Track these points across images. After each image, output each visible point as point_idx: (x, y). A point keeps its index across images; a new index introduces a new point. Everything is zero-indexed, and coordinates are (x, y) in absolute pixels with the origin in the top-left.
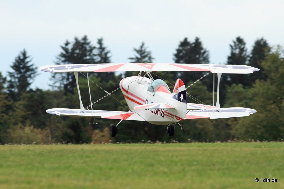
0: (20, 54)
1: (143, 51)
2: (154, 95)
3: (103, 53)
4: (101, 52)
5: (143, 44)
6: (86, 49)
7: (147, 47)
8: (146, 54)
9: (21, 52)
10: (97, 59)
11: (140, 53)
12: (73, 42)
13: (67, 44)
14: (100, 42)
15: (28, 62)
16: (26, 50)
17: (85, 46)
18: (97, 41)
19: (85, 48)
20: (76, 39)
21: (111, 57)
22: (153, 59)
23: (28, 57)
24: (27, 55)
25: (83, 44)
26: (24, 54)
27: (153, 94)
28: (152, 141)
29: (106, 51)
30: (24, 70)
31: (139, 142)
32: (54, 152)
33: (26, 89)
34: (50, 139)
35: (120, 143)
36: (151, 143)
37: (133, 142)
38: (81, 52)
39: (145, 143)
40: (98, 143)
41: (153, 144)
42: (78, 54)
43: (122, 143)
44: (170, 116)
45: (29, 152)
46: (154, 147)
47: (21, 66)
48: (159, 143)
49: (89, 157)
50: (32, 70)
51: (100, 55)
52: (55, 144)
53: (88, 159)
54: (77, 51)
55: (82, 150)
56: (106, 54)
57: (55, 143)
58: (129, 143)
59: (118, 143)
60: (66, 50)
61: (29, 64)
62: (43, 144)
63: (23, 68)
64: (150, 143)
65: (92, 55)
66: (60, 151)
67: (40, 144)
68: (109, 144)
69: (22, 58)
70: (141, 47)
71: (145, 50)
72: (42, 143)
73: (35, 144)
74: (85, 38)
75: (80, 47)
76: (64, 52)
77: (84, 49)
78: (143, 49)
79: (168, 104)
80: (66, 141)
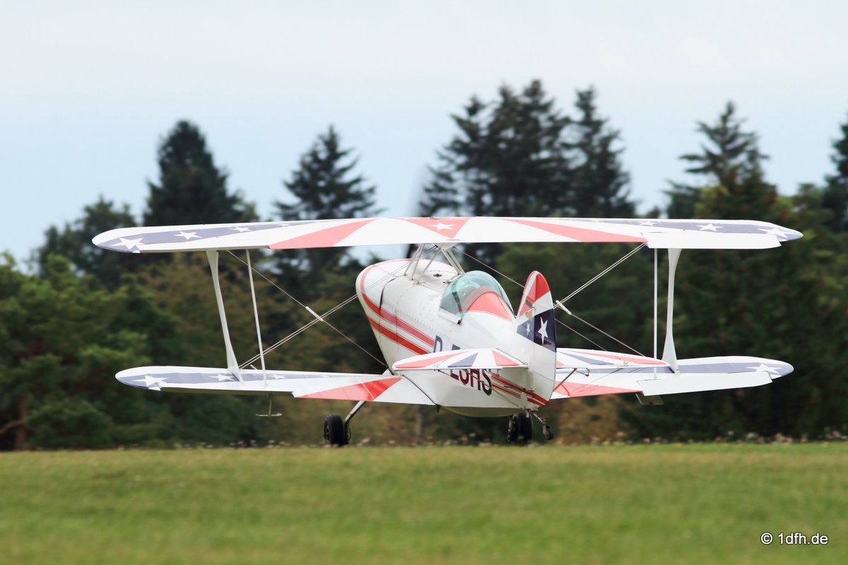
0: (316, 145)
1: (731, 133)
2: (459, 323)
3: (596, 139)
4: (589, 136)
5: (730, 110)
6: (537, 127)
7: (744, 120)
8: (740, 141)
9: (321, 137)
10: (576, 157)
11: (719, 137)
12: (493, 102)
13: (474, 109)
14: (585, 101)
15: (344, 170)
16: (336, 130)
17: (534, 114)
18: (574, 98)
19: (536, 121)
20: (505, 93)
21: (621, 151)
22: (765, 157)
23: (344, 154)
24: (342, 146)
25: (528, 108)
26: (331, 143)
27: (456, 318)
28: (761, 434)
29: (605, 132)
30: (332, 197)
31: (718, 439)
32: (431, 472)
33: (336, 262)
34: (417, 428)
35: (652, 441)
36: (758, 443)
37: (697, 439)
38: (520, 137)
39: (739, 441)
40: (579, 443)
41: (763, 446)
42: (510, 142)
43: (661, 442)
44: (509, 389)
45: (348, 472)
46: (767, 456)
47: (322, 184)
48: (785, 441)
49: (550, 489)
50: (358, 196)
51: (583, 146)
52: (435, 444)
53: (545, 497)
54: (509, 133)
55: (526, 465)
56: (606, 142)
57: (434, 442)
58: (684, 440)
59: (647, 440)
60: (471, 129)
61: (347, 177)
62: (394, 446)
63: (326, 191)
64: (754, 440)
65: (557, 145)
66: (453, 467)
67: (384, 445)
68: (617, 443)
69: (323, 155)
70: (725, 119)
71: (736, 127)
72: (392, 442)
73: (366, 445)
74: (534, 90)
75: (519, 119)
76: (465, 138)
77: (530, 126)
78: (730, 125)
79: (502, 353)
80: (473, 435)
